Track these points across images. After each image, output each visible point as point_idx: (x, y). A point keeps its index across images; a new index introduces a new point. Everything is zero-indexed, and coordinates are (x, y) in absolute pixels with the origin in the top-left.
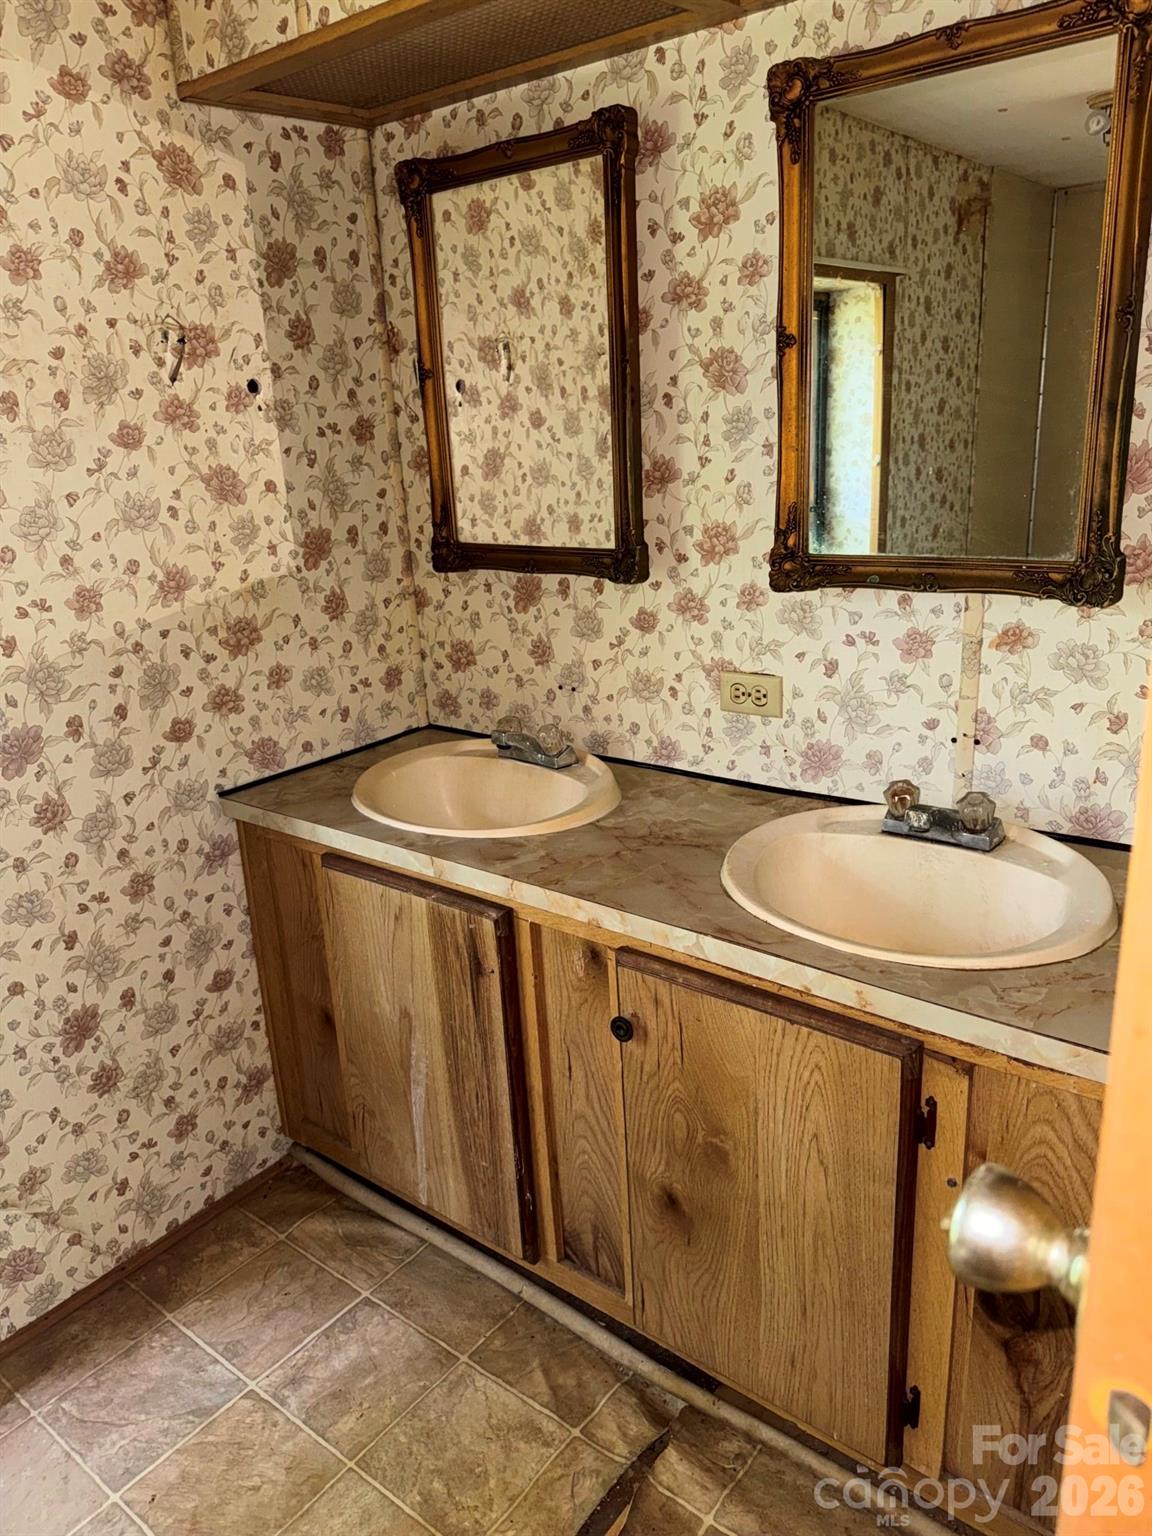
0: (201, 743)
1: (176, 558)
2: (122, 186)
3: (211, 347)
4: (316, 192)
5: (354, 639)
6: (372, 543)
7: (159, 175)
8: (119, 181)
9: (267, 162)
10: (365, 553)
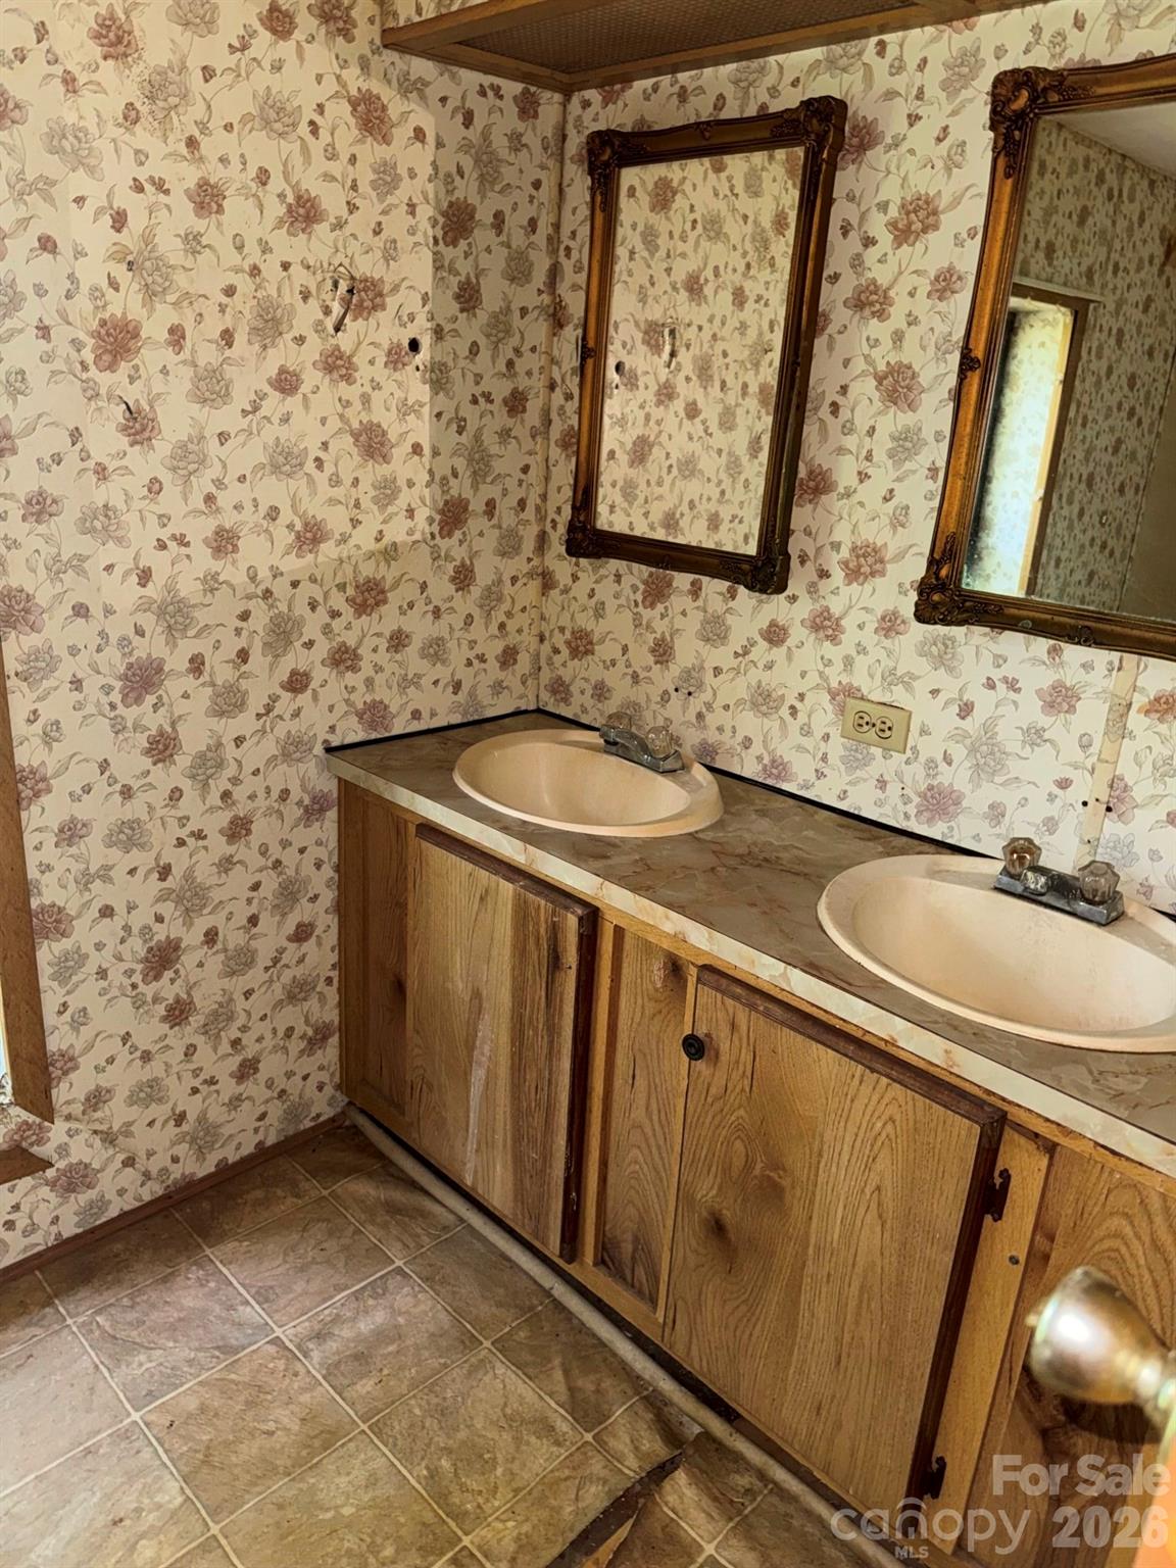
0: (315, 697)
1: (315, 508)
2: (314, 128)
3: (378, 300)
4: (504, 153)
5: (476, 613)
6: (508, 519)
7: (352, 121)
8: (312, 123)
9: (460, 118)
10: (500, 527)
